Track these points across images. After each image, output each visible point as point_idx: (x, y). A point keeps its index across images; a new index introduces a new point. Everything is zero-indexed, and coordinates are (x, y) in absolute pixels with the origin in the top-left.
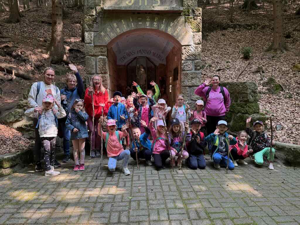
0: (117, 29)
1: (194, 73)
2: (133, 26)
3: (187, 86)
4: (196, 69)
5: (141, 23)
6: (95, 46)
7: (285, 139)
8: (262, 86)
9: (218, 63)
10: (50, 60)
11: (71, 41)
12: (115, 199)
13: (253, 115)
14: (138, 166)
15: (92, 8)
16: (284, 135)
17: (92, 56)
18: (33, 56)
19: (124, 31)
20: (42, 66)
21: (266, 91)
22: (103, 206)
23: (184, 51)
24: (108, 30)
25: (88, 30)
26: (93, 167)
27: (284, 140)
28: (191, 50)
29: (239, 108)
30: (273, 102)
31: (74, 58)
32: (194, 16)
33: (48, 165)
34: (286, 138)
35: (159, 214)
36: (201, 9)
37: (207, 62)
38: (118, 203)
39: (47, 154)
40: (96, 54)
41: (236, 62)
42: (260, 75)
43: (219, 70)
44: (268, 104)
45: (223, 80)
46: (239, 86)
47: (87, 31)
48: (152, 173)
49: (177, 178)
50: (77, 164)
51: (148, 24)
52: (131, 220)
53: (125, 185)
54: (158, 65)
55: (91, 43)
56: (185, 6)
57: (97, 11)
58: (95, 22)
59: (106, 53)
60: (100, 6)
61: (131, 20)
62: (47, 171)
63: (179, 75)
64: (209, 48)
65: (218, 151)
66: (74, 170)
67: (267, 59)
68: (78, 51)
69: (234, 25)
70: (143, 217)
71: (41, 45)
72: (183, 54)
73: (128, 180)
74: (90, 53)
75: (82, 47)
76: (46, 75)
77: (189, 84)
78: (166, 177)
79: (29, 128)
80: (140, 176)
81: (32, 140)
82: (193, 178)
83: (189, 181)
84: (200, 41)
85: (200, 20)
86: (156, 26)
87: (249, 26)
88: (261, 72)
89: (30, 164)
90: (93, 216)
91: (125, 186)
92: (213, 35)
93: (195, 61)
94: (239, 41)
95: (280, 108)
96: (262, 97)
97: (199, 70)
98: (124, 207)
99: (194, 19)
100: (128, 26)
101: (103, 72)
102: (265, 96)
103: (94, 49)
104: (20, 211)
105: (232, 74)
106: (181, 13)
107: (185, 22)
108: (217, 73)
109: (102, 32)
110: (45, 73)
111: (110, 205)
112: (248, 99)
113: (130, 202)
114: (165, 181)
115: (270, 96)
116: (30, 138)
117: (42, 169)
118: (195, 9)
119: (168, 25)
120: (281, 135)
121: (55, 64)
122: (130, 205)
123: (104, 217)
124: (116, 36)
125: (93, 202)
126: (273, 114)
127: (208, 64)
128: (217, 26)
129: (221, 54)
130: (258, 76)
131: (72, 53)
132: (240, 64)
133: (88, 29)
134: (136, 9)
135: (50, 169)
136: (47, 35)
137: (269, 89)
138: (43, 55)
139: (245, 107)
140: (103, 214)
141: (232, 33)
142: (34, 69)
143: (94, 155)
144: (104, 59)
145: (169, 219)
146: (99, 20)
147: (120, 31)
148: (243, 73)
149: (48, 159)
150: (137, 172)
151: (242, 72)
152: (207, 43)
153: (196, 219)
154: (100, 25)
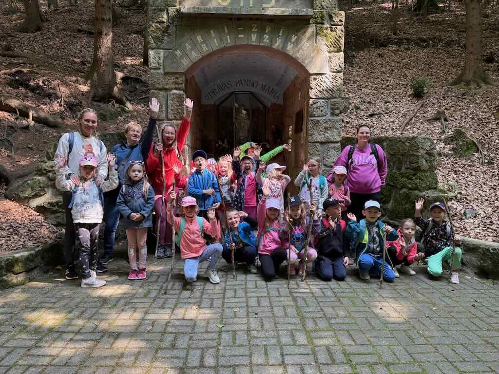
0: (203, 46)
1: (330, 120)
2: (229, 41)
3: (317, 142)
4: (333, 114)
5: (243, 36)
6: (166, 74)
7: (480, 233)
8: (443, 144)
9: (371, 103)
10: (92, 94)
11: (125, 63)
12: (195, 328)
13: (426, 191)
14: (234, 274)
15: (161, 10)
16: (478, 227)
17: (161, 90)
18: (62, 88)
19: (214, 49)
20: (77, 105)
21: (450, 152)
22: (175, 339)
23: (313, 83)
24: (188, 46)
25: (154, 47)
26: (160, 274)
27: (477, 235)
28: (326, 81)
29: (404, 179)
30: (461, 170)
31: (131, 92)
32: (331, 25)
33: (86, 269)
34: (481, 231)
35: (266, 354)
36: (343, 13)
37: (351, 102)
38: (200, 335)
39: (84, 252)
40: (167, 87)
41: (400, 101)
42: (440, 124)
43: (372, 115)
44: (453, 175)
45: (378, 132)
46: (404, 143)
47: (153, 49)
48: (256, 286)
49: (298, 295)
50: (134, 269)
51: (254, 38)
52: (221, 363)
53: (212, 304)
54: (269, 106)
55: (160, 69)
56: (318, 7)
57: (170, 15)
58: (167, 33)
59: (183, 85)
60: (174, 6)
61: (226, 31)
62: (85, 278)
63: (305, 123)
64: (356, 78)
65: (367, 252)
66: (129, 278)
67: (453, 98)
68: (137, 80)
69: (398, 39)
70: (240, 358)
71: (77, 70)
72: (312, 88)
73: (218, 296)
74: (158, 86)
75: (144, 73)
76: (83, 120)
77: (321, 138)
78: (279, 293)
79: (56, 208)
80: (238, 291)
81: (60, 228)
82: (324, 295)
83: (317, 300)
84: (340, 67)
85: (342, 31)
86: (268, 40)
87: (424, 41)
88: (443, 120)
89: (58, 267)
90: (159, 354)
91: (211, 307)
92: (363, 56)
93: (332, 100)
94: (407, 66)
95: (473, 182)
96: (443, 163)
97: (338, 115)
98: (209, 342)
99: (332, 31)
100: (221, 40)
101: (178, 117)
102: (447, 160)
103: (165, 79)
104: (40, 344)
105: (393, 123)
106: (309, 20)
107: (317, 34)
108: (369, 119)
109: (178, 51)
110: (81, 118)
111: (187, 338)
112: (419, 165)
113: (220, 333)
114: (277, 299)
115: (456, 160)
116: (58, 225)
117: (77, 275)
118: (334, 14)
119: (287, 40)
120: (472, 227)
121: (99, 101)
122: (220, 338)
123: (177, 358)
124: (200, 57)
125: (159, 332)
126: (461, 191)
127: (353, 105)
128: (371, 41)
129: (376, 88)
130: (437, 127)
131: (128, 84)
132: (407, 105)
133: (154, 45)
134: (234, 12)
135: (89, 276)
136: (87, 52)
137: (456, 149)
138: (79, 86)
139: (414, 178)
140: (175, 353)
141: (395, 52)
142: (65, 109)
143: (162, 254)
144: (180, 95)
145: (283, 362)
146: (172, 29)
147: (207, 49)
148: (413, 121)
149: (87, 260)
150: (234, 283)
151: (411, 120)
152: (353, 69)
153: (328, 364)
154: (174, 39)
